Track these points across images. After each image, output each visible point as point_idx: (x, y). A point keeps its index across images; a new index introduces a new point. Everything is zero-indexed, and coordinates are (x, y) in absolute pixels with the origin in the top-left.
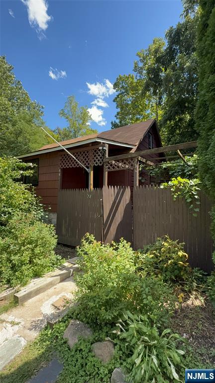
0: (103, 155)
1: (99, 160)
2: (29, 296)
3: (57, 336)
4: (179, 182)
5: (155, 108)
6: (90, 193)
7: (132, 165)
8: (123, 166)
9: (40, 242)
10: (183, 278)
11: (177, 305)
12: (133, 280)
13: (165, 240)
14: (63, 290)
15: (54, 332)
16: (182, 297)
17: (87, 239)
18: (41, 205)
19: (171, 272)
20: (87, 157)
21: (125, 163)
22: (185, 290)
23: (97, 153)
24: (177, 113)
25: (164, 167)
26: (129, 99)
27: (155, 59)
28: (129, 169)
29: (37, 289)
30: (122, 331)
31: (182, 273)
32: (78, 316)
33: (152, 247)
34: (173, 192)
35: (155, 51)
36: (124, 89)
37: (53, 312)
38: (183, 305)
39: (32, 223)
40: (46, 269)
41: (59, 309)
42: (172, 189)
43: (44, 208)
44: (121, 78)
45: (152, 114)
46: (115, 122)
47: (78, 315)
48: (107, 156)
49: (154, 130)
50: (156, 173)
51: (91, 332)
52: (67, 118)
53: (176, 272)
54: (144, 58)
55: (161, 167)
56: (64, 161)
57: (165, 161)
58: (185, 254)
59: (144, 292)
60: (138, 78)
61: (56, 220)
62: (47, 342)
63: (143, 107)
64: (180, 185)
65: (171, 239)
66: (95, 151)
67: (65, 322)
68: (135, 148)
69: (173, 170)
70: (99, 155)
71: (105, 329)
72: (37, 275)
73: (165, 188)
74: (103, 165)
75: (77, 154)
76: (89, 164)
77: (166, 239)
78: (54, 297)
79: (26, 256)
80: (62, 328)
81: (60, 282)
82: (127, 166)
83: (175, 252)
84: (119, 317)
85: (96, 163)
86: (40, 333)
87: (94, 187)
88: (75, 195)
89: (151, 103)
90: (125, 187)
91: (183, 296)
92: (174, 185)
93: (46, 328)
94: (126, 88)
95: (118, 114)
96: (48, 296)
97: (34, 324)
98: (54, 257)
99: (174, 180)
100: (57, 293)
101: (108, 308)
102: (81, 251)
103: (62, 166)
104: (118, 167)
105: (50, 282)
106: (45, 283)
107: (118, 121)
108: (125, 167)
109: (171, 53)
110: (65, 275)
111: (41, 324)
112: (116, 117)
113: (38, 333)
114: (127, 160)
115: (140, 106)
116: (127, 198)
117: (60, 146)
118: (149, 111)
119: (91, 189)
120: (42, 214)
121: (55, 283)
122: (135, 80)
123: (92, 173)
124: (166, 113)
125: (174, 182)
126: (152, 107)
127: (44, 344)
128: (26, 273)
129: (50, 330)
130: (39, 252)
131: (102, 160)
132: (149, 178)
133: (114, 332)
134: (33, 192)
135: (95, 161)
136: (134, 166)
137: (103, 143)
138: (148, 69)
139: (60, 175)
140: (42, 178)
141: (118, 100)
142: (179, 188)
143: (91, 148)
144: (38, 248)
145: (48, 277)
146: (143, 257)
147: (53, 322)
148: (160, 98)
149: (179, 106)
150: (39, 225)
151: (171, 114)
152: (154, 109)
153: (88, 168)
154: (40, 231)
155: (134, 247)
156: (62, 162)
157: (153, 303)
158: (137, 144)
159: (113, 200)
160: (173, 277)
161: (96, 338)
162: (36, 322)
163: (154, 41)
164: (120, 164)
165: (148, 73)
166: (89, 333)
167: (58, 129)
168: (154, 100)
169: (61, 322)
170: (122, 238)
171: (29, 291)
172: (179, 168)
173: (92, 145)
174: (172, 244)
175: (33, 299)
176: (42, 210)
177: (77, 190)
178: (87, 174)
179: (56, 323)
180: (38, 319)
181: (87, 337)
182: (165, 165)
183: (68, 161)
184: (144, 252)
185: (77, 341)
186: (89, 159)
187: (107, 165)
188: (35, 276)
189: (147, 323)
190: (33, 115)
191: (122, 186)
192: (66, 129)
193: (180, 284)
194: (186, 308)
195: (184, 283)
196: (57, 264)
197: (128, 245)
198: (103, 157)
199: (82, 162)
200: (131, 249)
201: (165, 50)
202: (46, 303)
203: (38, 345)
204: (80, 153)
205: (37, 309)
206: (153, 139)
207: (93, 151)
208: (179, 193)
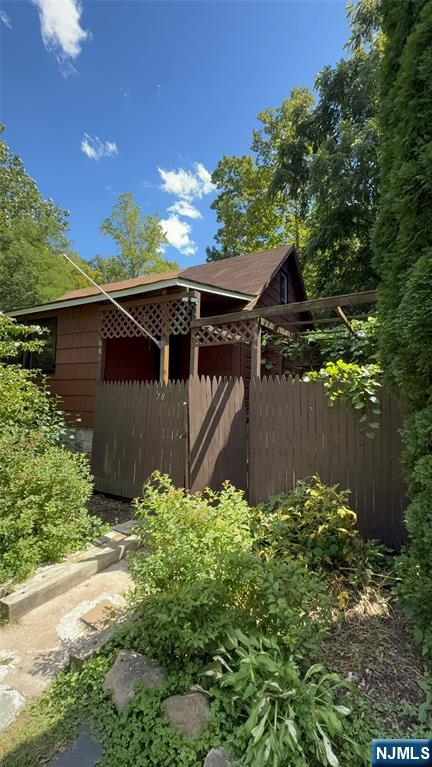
0: (190, 314)
1: (181, 324)
2: (31, 602)
3: (90, 687)
4: (340, 369)
5: (294, 223)
6: (162, 390)
7: (248, 336)
8: (229, 336)
9: (56, 489)
10: (347, 560)
11: (335, 614)
12: (248, 566)
13: (313, 485)
14: (103, 588)
15: (84, 678)
16: (346, 599)
17: (156, 484)
18: (60, 413)
19: (323, 549)
20: (158, 316)
21: (233, 331)
22: (351, 585)
23: (178, 310)
24: (336, 235)
25: (310, 340)
26: (242, 204)
27: (295, 128)
28: (241, 343)
29: (50, 587)
30: (224, 671)
31: (345, 551)
32: (136, 643)
33: (287, 498)
34: (329, 390)
35: (294, 111)
36: (233, 184)
37: (81, 635)
38: (346, 614)
39: (41, 451)
40: (69, 546)
41: (94, 629)
42: (326, 384)
43: (67, 419)
44: (226, 162)
45: (287, 236)
46: (214, 248)
47: (135, 639)
48: (198, 315)
49: (291, 266)
50: (296, 352)
51: (162, 676)
52: (117, 237)
53: (334, 548)
54: (273, 126)
56: (109, 325)
57: (311, 327)
58: (352, 512)
59: (270, 590)
60: (261, 164)
61: (90, 444)
62: (69, 698)
63: (270, 222)
64: (342, 377)
65: (323, 483)
66: (174, 305)
67: (107, 656)
68: (253, 302)
69: (327, 347)
70: (182, 314)
71: (191, 668)
72: (49, 558)
73: (312, 382)
74: (189, 333)
75: (137, 309)
76: (160, 331)
77: (315, 482)
78: (84, 603)
79: (28, 518)
80: (100, 669)
81: (98, 572)
82: (238, 337)
83: (332, 509)
84: (219, 643)
85: (176, 330)
86: (55, 680)
87: (170, 378)
88: (129, 393)
89: (285, 214)
90: (233, 378)
91: (347, 596)
92: (330, 376)
93: (67, 669)
94: (237, 182)
95: (220, 232)
96: (72, 601)
97: (40, 661)
98: (85, 520)
99: (331, 366)
100: (92, 596)
101: (197, 624)
102: (144, 507)
103: (105, 334)
104: (220, 338)
105: (76, 573)
106: (67, 574)
107: (219, 247)
108: (234, 338)
109: (326, 116)
110: (108, 558)
111: (57, 660)
112: (215, 238)
113: (50, 681)
114: (238, 324)
115: (264, 219)
116: (237, 400)
117: (101, 294)
118: (282, 230)
119: (164, 382)
120: (62, 432)
121: (88, 575)
122: (255, 168)
123: (167, 349)
124: (316, 235)
125: (330, 370)
126: (288, 221)
127: (63, 702)
128: (26, 554)
129: (76, 674)
130: (55, 510)
131: (189, 324)
132: (281, 363)
133: (210, 673)
134: (43, 385)
135: (173, 325)
136: (253, 338)
137: (190, 289)
138: (281, 146)
139: (100, 351)
140: (62, 358)
141: (221, 205)
142: (339, 382)
143: (166, 298)
144: (52, 503)
145: (73, 562)
146: (268, 519)
147: (81, 656)
148: (304, 205)
149: (340, 222)
150: (55, 454)
151: (326, 236)
152: (291, 226)
153: (158, 338)
154: (58, 467)
155: (251, 500)
156: (106, 326)
157: (289, 612)
158: (258, 293)
159: (210, 404)
160: (328, 559)
161: (173, 688)
162: (46, 657)
163: (292, 93)
164: (224, 333)
165: (282, 155)
166: (157, 677)
167: (98, 259)
168: (292, 208)
169: (98, 656)
170: (227, 482)
171: (32, 591)
172: (340, 342)
173: (168, 294)
174: (326, 494)
175: (39, 608)
176: (62, 424)
177: (136, 384)
178: (157, 352)
179: (87, 658)
180: (51, 650)
181: (152, 686)
182: (312, 337)
183: (119, 324)
184: (270, 509)
185: (131, 694)
186: (160, 321)
187: (197, 334)
188: (46, 561)
189: (276, 653)
190: (47, 228)
191: (228, 377)
192: (114, 260)
193: (342, 572)
194: (352, 620)
195: (348, 571)
196: (91, 535)
197: (238, 495)
198: (189, 318)
199: (146, 326)
200: (245, 502)
201: (315, 112)
202: (67, 616)
203: (50, 705)
204: (144, 309)
205: (48, 630)
206: (290, 285)
207: (171, 305)
208: (340, 392)
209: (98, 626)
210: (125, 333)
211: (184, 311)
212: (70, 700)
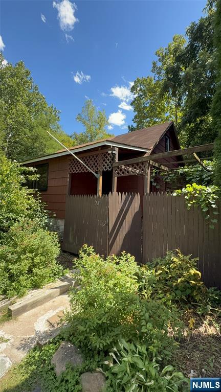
0: (113, 160)
1: (108, 165)
2: (24, 309)
3: (45, 360)
4: (194, 189)
5: (174, 110)
6: (98, 200)
7: (143, 170)
8: (133, 171)
9: (40, 251)
10: (196, 299)
11: (187, 331)
12: (132, 301)
14: (62, 304)
15: (42, 355)
16: (194, 323)
17: (85, 251)
18: (45, 211)
19: (182, 291)
20: (96, 161)
21: (135, 168)
22: (198, 314)
23: (107, 157)
24: (197, 115)
25: (180, 172)
26: (146, 102)
27: (174, 58)
28: (139, 174)
29: (34, 301)
30: (115, 362)
31: (195, 294)
32: (71, 339)
33: (162, 260)
34: (188, 200)
35: (174, 49)
36: (142, 92)
37: (47, 329)
38: (193, 332)
39: (35, 230)
40: (46, 280)
41: (53, 326)
42: (186, 197)
43: (49, 214)
44: (138, 81)
45: (171, 117)
46: (132, 126)
47: (71, 336)
48: (117, 160)
49: (171, 134)
50: (172, 179)
51: (82, 360)
52: (84, 123)
53: (188, 291)
54: (163, 57)
55: (176, 173)
56: (73, 166)
57: (183, 165)
58: (198, 272)
59: (144, 317)
60: (157, 79)
61: (63, 227)
62: (33, 366)
63: (161, 110)
64: (196, 193)
65: (183, 253)
66: (105, 155)
67: (56, 344)
68: (149, 152)
69: (190, 176)
70: (108, 160)
71: (97, 358)
72: (36, 286)
73: (178, 196)
74: (112, 170)
75: (86, 158)
76: (97, 169)
77: (177, 253)
78: (51, 311)
79: (25, 265)
80: (51, 351)
81: (60, 295)
82: (138, 171)
83: (187, 269)
84: (113, 345)
85: (106, 168)
86: (28, 354)
87: (103, 193)
88: (82, 201)
89: (170, 105)
90: (134, 193)
91: (194, 321)
92: (188, 192)
93: (35, 349)
94: (144, 90)
95: (136, 117)
96: (45, 309)
97: (23, 342)
98: (56, 267)
99: (189, 187)
100: (55, 308)
101: (101, 333)
102: (79, 264)
103: (71, 171)
104: (128, 172)
105: (48, 295)
106: (43, 295)
107: (135, 125)
108: (135, 172)
109: (192, 49)
110: (66, 288)
111: (32, 343)
112: (133, 120)
113: (26, 354)
114: (138, 164)
115: (158, 109)
116: (136, 206)
118: (168, 114)
119: (99, 196)
120: (46, 221)
121: (55, 296)
122: (154, 82)
123: (101, 178)
124: (186, 115)
125: (189, 189)
126: (171, 109)
127: (30, 368)
128: (24, 283)
129: (38, 352)
130: (39, 261)
131: (112, 165)
132: (165, 184)
133: (106, 363)
134: (38, 197)
135: (104, 166)
136: (145, 172)
137: (113, 146)
138: (167, 68)
139: (68, 180)
140: (51, 183)
141: (135, 103)
142: (194, 196)
143: (100, 152)
144: (38, 258)
145: (47, 289)
146: (148, 273)
147: (42, 343)
148: (180, 99)
149: (200, 107)
150: (41, 232)
151: (191, 116)
152: (173, 111)
153: (96, 173)
154: (42, 239)
155: (140, 261)
156: (71, 167)
157: (156, 331)
158: (152, 148)
159: (120, 208)
160: (184, 297)
161: (87, 368)
162: (27, 341)
163: (174, 39)
164: (130, 169)
165: (167, 73)
166: (79, 360)
167: (75, 134)
168: (173, 103)
169: (51, 343)
170: (124, 252)
171: (24, 303)
172: (197, 173)
173: (102, 149)
174: (183, 260)
175: (28, 312)
176: (46, 217)
177: (85, 196)
178: (96, 180)
179: (45, 344)
180: (30, 336)
181: (75, 365)
182: (181, 170)
183: (77, 166)
184: (153, 266)
185: (64, 369)
186: (98, 164)
187: (116, 170)
188: (34, 287)
189: (145, 355)
190: (50, 120)
191: (131, 193)
192: (82, 134)
193: (193, 305)
194: (197, 336)
195: (197, 305)
196: (58, 275)
197: (132, 259)
198: (112, 162)
199: (91, 167)
200: (136, 263)
201: (186, 48)
202: (41, 318)
203: (24, 368)
204: (90, 157)
205: (30, 325)
206: (171, 143)
207: (103, 155)
208: (194, 201)
209: (55, 325)
210: (80, 170)
211: (110, 158)
212: (34, 367)
